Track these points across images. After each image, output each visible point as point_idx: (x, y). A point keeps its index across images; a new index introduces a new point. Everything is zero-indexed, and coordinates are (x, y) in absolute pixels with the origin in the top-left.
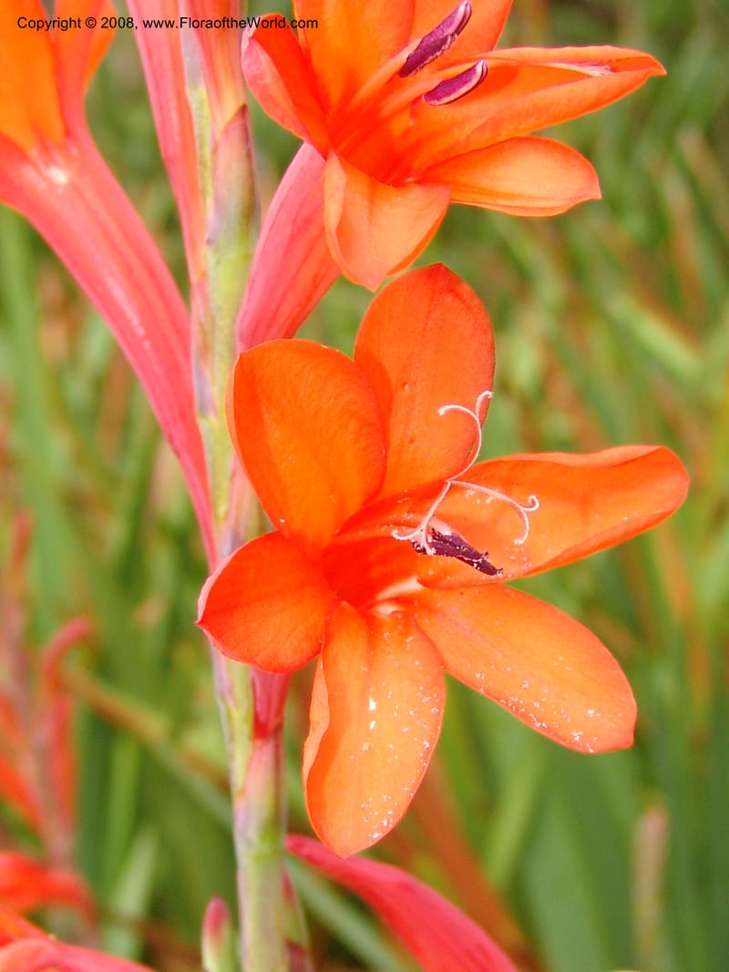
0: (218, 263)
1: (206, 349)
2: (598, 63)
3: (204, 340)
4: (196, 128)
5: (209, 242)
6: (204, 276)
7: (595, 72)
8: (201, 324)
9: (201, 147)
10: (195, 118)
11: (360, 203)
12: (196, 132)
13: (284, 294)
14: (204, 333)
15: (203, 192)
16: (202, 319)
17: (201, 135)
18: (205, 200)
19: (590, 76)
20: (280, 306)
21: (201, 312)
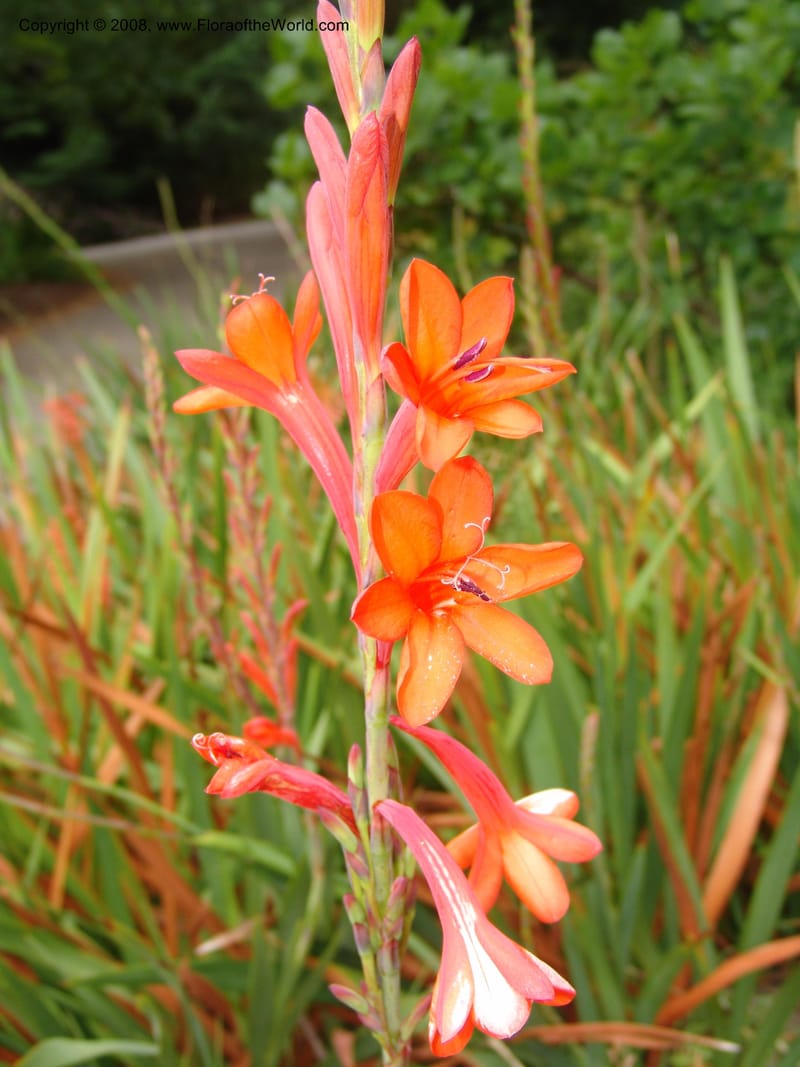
0: (368, 445)
1: (360, 485)
2: (545, 366)
3: (360, 480)
4: (359, 382)
5: (363, 436)
6: (360, 450)
7: (543, 370)
8: (358, 473)
9: (361, 391)
10: (359, 377)
11: (433, 427)
12: (359, 384)
13: (397, 463)
14: (359, 477)
15: (361, 412)
18: (362, 415)
19: (541, 373)
20: (395, 468)
21: (359, 468)
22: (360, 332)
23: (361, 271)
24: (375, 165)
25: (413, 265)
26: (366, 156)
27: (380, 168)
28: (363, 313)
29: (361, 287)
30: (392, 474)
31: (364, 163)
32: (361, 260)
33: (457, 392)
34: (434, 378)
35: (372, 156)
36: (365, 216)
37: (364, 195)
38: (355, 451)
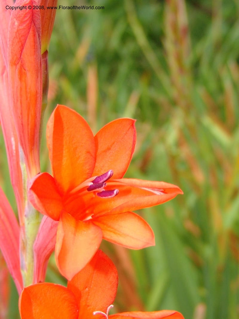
0: (28, 224)
1: (24, 248)
3: (24, 245)
4: (23, 177)
5: (26, 216)
6: (24, 224)
7: (158, 193)
8: (23, 240)
9: (24, 183)
10: (23, 174)
12: (23, 178)
13: (49, 242)
14: (24, 243)
15: (25, 199)
16: (23, 239)
17: (24, 180)
18: (25, 201)
19: (155, 194)
20: (47, 245)
21: (23, 236)
22: (22, 144)
23: (21, 103)
24: (29, 29)
25: (57, 110)
26: (22, 23)
27: (34, 31)
28: (23, 132)
29: (21, 114)
30: (46, 248)
31: (21, 28)
32: (21, 96)
33: (92, 198)
34: (74, 191)
35: (28, 22)
36: (22, 66)
37: (22, 51)
38: (21, 224)
